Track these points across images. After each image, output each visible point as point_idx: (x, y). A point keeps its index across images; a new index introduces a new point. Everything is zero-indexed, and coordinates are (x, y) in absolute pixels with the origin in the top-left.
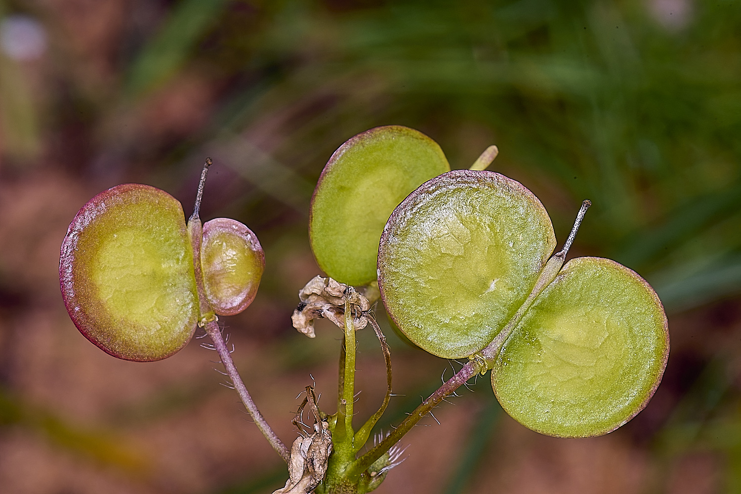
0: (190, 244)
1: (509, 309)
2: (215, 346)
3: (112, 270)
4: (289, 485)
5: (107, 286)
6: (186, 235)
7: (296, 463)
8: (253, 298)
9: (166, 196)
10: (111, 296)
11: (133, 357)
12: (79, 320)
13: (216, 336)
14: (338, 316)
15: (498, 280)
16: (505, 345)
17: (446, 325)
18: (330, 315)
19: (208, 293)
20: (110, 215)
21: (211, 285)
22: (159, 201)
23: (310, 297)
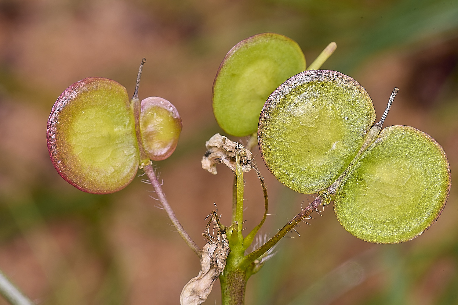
0: (133, 114)
1: (345, 161)
2: (151, 181)
3: (81, 135)
4: (201, 275)
5: (79, 145)
6: (130, 109)
7: (205, 261)
8: (175, 149)
9: (116, 84)
10: (81, 152)
11: (97, 191)
12: (60, 169)
13: (151, 175)
14: (232, 162)
15: (338, 142)
16: (343, 185)
17: (304, 173)
18: (227, 162)
19: (145, 147)
20: (79, 99)
21: (147, 141)
22: (111, 88)
23: (213, 148)
